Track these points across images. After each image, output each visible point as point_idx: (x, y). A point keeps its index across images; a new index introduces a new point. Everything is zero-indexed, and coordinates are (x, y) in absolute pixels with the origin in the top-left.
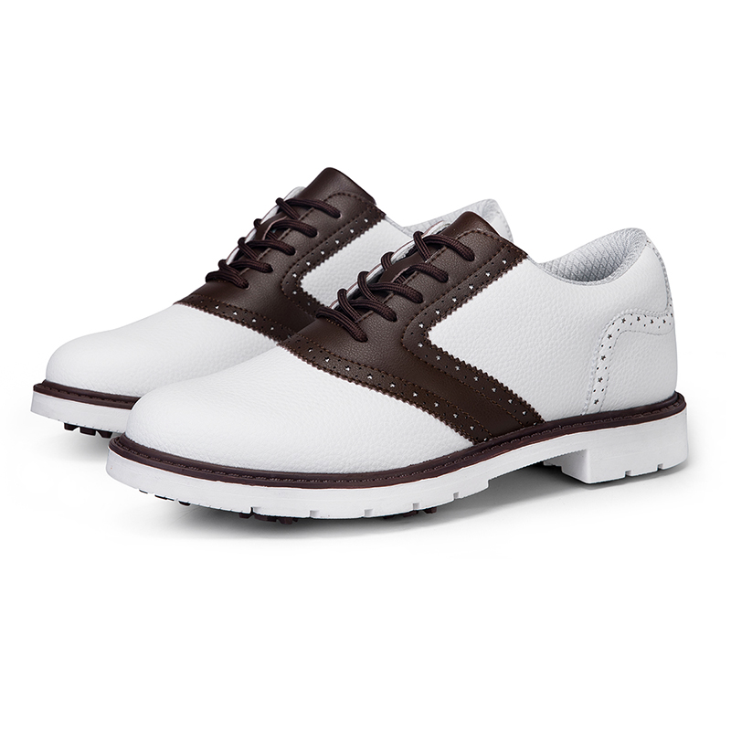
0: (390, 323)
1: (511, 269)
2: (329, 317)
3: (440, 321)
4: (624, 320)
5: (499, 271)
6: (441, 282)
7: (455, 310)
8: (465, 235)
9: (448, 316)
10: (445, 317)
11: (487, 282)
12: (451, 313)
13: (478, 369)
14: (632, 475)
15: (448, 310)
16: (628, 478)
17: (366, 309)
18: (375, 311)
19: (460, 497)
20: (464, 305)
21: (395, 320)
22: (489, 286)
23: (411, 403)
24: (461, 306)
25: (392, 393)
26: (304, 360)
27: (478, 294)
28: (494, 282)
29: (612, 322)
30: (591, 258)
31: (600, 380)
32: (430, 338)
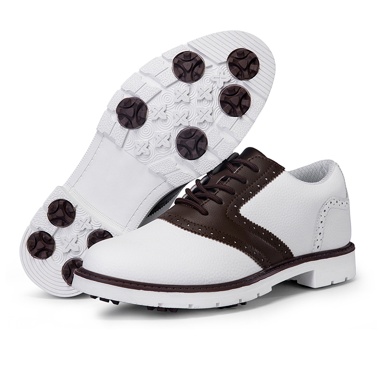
0: (219, 205)
1: (278, 176)
2: (184, 203)
3: (245, 204)
4: (331, 202)
5: (271, 177)
6: (244, 183)
7: (252, 197)
8: (252, 159)
9: (249, 201)
10: (247, 201)
11: (266, 183)
12: (250, 200)
13: (264, 228)
14: (334, 283)
15: (248, 197)
16: (332, 285)
17: (205, 198)
18: (211, 199)
19: (260, 296)
20: (256, 195)
21: (222, 203)
22: (267, 185)
23: (234, 247)
24: (254, 196)
25: (224, 242)
26: (176, 225)
27: (263, 189)
28: (270, 183)
29: (326, 203)
30: (303, 172)
31: (320, 234)
32: (240, 213)
